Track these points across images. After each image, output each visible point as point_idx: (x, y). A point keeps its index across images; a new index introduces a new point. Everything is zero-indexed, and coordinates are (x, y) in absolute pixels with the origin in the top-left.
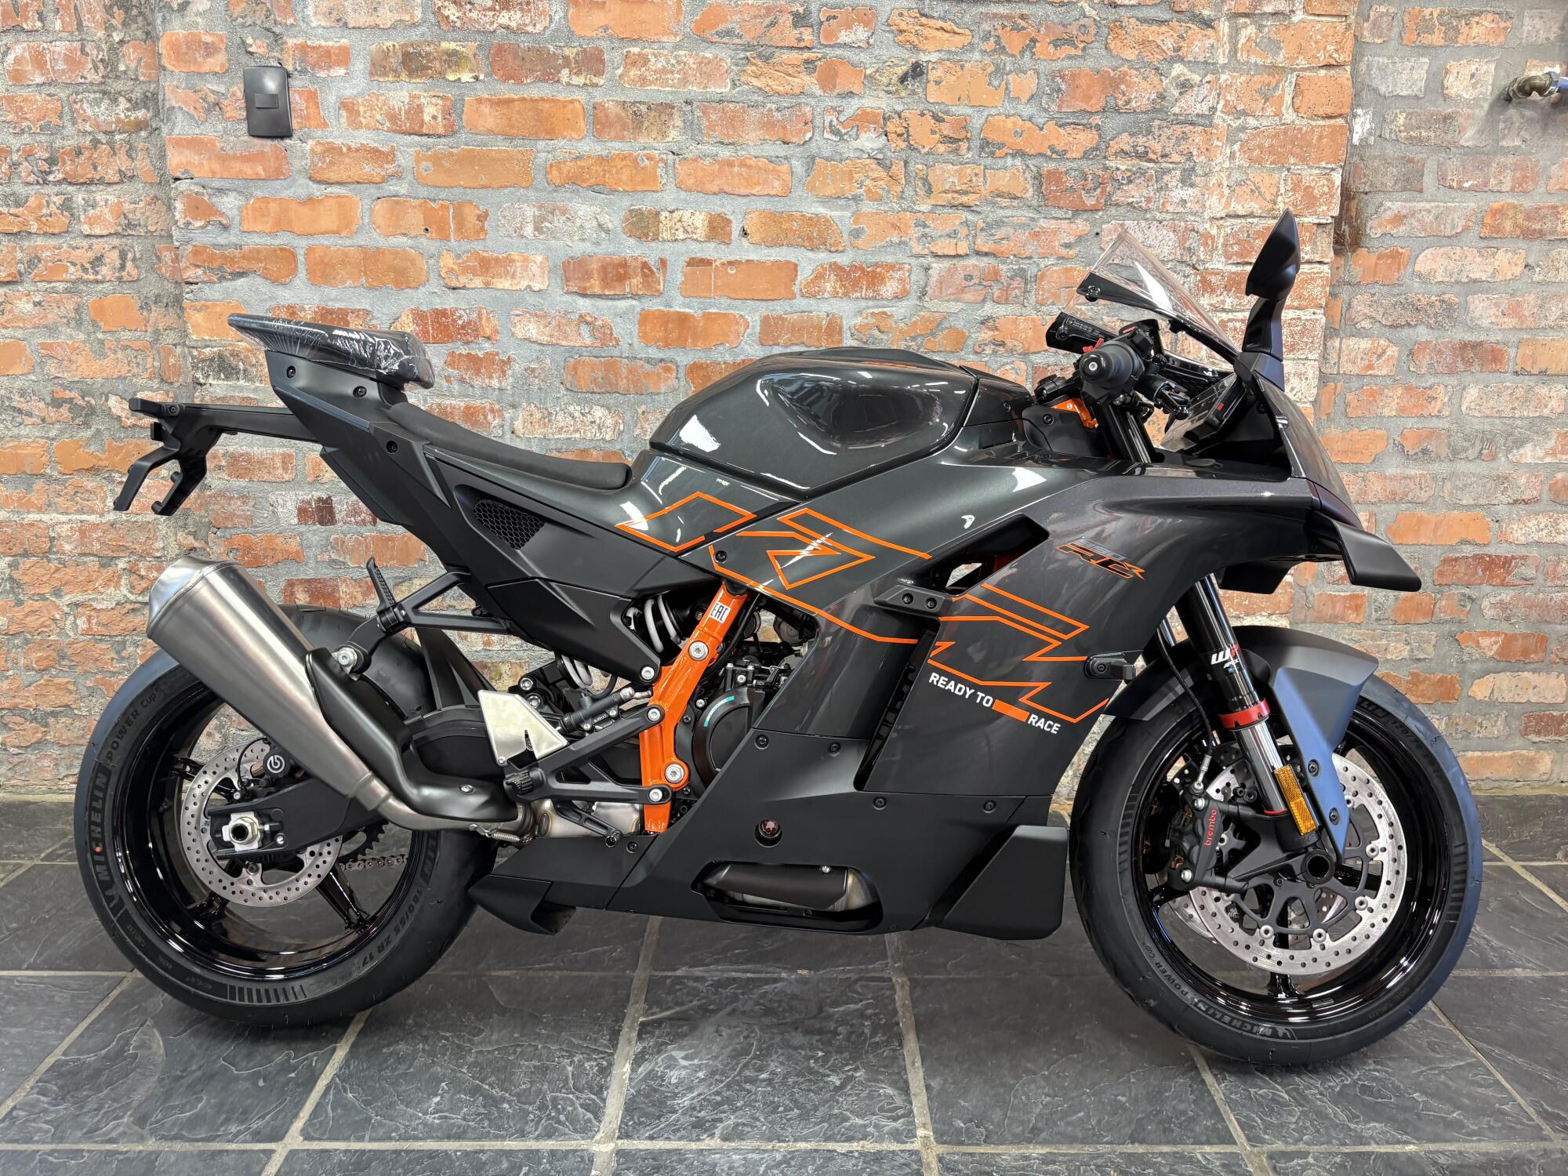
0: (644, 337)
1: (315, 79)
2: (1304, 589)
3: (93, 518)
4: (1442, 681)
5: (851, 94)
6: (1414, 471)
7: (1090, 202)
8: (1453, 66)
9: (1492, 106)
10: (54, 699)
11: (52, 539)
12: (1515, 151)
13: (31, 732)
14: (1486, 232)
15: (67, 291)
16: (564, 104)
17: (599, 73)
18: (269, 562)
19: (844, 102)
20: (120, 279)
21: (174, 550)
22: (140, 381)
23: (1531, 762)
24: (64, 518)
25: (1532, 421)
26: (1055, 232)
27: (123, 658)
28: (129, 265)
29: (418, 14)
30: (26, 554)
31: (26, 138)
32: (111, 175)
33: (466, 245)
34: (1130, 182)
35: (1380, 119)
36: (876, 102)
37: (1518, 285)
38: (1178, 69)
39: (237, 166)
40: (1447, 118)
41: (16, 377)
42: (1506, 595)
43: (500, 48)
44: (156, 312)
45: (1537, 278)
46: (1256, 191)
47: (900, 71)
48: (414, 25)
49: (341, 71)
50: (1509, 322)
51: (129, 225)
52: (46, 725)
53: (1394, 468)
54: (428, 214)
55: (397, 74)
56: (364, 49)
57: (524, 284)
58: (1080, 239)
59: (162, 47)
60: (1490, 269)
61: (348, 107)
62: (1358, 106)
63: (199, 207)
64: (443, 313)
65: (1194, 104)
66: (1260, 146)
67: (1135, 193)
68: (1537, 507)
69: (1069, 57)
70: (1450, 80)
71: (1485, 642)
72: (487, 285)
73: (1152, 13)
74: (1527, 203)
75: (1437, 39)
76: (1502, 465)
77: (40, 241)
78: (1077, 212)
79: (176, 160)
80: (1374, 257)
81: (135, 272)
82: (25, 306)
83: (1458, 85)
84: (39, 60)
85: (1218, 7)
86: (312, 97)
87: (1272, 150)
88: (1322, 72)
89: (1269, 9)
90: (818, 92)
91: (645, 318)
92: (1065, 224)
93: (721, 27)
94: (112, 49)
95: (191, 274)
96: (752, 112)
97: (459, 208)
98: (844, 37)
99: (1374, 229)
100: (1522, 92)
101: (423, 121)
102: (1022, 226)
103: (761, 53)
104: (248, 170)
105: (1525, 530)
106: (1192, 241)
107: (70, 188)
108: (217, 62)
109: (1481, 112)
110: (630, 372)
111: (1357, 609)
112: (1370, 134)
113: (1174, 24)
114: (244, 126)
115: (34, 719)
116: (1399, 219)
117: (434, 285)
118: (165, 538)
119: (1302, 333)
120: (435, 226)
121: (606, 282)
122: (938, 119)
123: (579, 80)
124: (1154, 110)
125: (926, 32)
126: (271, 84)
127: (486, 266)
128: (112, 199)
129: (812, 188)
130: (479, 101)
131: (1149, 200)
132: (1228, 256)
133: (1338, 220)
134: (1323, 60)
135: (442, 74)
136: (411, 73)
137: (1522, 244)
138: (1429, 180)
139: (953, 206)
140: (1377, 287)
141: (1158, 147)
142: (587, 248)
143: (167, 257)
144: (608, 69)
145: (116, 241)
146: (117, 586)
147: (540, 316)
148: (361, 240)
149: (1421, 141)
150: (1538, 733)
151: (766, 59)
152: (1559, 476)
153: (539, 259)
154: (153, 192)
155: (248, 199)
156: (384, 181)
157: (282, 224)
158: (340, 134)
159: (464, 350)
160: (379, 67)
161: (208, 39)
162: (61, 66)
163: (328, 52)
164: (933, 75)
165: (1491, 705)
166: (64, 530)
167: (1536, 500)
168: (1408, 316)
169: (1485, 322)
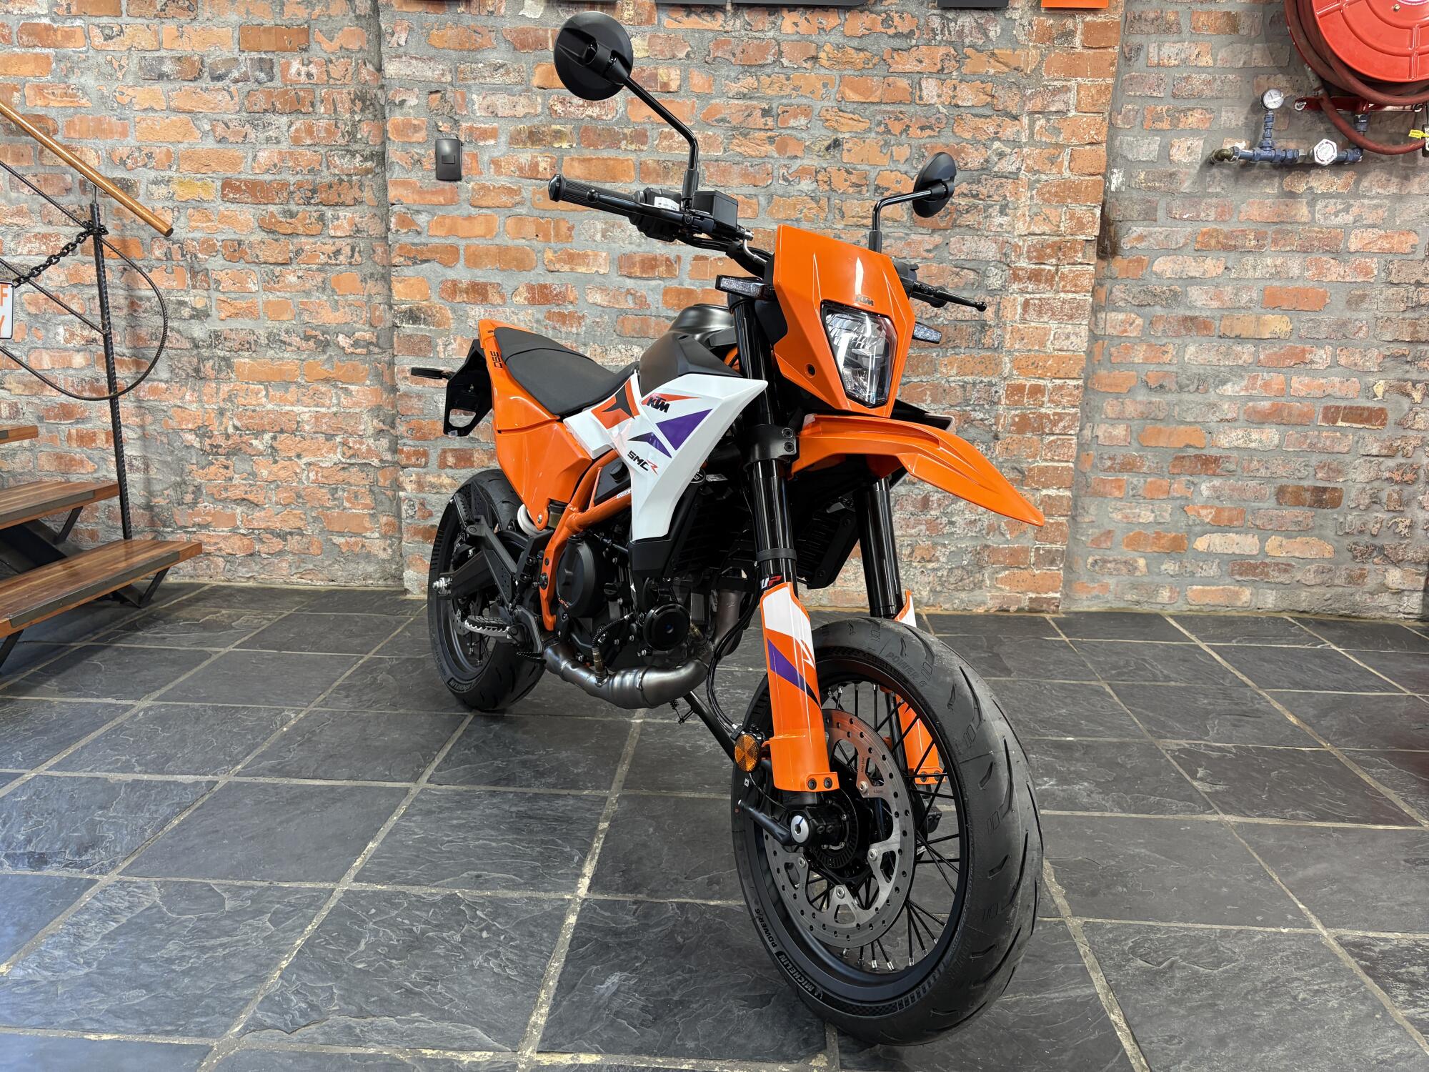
0: (665, 303)
1: (477, 147)
2: (1084, 474)
3: (323, 410)
4: (1175, 539)
5: (796, 157)
6: (1156, 399)
7: (943, 225)
8: (1176, 142)
9: (1201, 167)
10: (294, 523)
11: (298, 422)
12: (1217, 195)
13: (277, 544)
14: (1198, 246)
15: (318, 270)
16: (623, 162)
17: (644, 143)
18: (432, 437)
19: (791, 162)
20: (350, 263)
21: (370, 431)
22: (357, 326)
23: (1237, 594)
24: (306, 409)
25: (1231, 368)
26: (920, 243)
27: (335, 499)
28: (356, 255)
29: (539, 110)
30: (282, 431)
31: (299, 177)
32: (349, 201)
33: (560, 246)
34: (968, 212)
35: (1129, 176)
36: (811, 162)
37: (1221, 280)
38: (997, 145)
39: (428, 197)
40: (1171, 175)
41: (282, 322)
42: (1217, 482)
43: (586, 129)
44: (370, 283)
45: (1233, 276)
46: (1046, 219)
47: (826, 143)
48: (537, 115)
49: (492, 142)
50: (1215, 304)
51: (358, 231)
52: (286, 540)
53: (1142, 396)
54: (538, 226)
55: (525, 143)
56: (508, 128)
57: (595, 269)
58: (936, 247)
59: (389, 127)
60: (1201, 270)
61: (496, 163)
62: (1115, 167)
63: (404, 221)
64: (545, 287)
65: (1006, 166)
66: (1049, 192)
67: (969, 219)
68: (1237, 424)
69: (930, 137)
70: (1173, 151)
71: (1203, 512)
72: (572, 270)
73: (980, 111)
74: (1225, 228)
75: (1165, 125)
76: (1212, 396)
77: (303, 239)
78: (934, 231)
79: (392, 193)
80: (1126, 262)
81: (359, 259)
82: (292, 279)
83: (1179, 154)
84: (309, 131)
85: (1022, 108)
86: (475, 156)
87: (1056, 195)
88: (1088, 147)
89: (1053, 109)
90: (776, 155)
91: (666, 292)
92: (926, 237)
93: (718, 117)
94: (354, 125)
95: (397, 260)
96: (735, 167)
97: (557, 223)
98: (792, 123)
99: (1126, 244)
100: (1218, 159)
101: (538, 172)
102: (900, 238)
103: (743, 132)
104: (435, 199)
105: (1229, 439)
106: (1006, 250)
107: (324, 208)
108: (420, 136)
109: (1194, 171)
110: (657, 324)
111: (1120, 488)
112: (1122, 184)
113: (995, 117)
114: (434, 174)
115: (279, 535)
116: (1141, 238)
117: (540, 269)
118: (366, 423)
119: (1077, 308)
120: (541, 233)
121: (643, 271)
122: (848, 172)
123: (633, 147)
124: (983, 169)
125: (842, 120)
126: (446, 148)
127: (572, 258)
128: (349, 215)
129: (771, 214)
130: (572, 159)
131: (979, 223)
132: (1030, 258)
133: (1099, 237)
134: (1087, 139)
135: (551, 144)
136: (533, 144)
137: (1223, 254)
138: (1161, 214)
139: (859, 226)
140: (1129, 281)
141: (985, 191)
142: (634, 248)
143: (379, 250)
144: (650, 140)
145: (349, 240)
146: (335, 453)
147: (603, 289)
148: (498, 241)
149: (1154, 188)
150: (1241, 575)
151: (745, 136)
152: (1251, 404)
153: (604, 254)
154: (374, 211)
155: (433, 215)
156: (514, 205)
157: (452, 231)
158: (490, 178)
159: (556, 310)
160: (515, 139)
161: (416, 122)
162: (323, 134)
163: (485, 131)
164: (846, 146)
165: (1209, 555)
166: (306, 417)
167: (1235, 420)
168: (1150, 300)
169: (1199, 304)
